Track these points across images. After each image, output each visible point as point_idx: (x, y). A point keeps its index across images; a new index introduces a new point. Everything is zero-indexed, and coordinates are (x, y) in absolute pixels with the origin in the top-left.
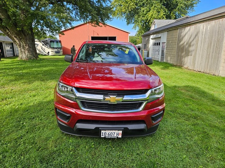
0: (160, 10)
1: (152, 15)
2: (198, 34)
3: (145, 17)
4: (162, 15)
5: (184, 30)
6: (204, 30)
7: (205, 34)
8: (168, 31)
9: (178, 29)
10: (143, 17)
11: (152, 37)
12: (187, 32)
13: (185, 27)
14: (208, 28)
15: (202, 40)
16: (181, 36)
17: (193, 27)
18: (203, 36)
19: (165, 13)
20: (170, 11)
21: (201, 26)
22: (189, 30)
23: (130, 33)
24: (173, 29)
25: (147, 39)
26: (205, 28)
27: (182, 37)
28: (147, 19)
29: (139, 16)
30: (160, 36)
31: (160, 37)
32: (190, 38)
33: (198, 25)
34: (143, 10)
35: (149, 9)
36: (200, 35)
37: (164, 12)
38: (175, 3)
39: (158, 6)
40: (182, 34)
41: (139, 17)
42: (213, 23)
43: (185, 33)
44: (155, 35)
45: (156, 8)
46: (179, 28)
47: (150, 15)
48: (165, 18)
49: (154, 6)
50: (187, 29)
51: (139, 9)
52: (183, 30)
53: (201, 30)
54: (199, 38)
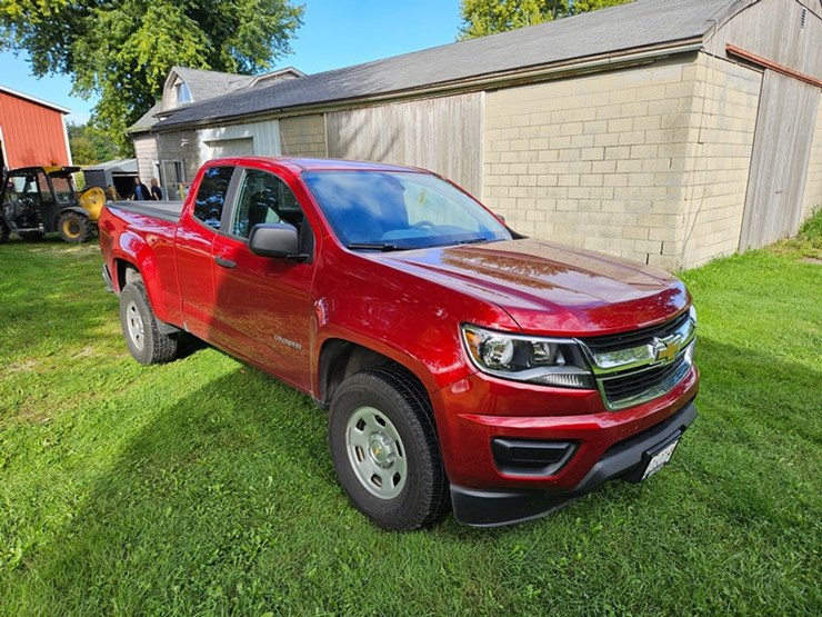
0: (181, 31)
1: (154, 47)
2: (401, 136)
3: (119, 50)
4: (191, 51)
5: (348, 121)
6: (419, 125)
7: (422, 138)
8: (280, 119)
9: (322, 114)
10: (110, 49)
11: (206, 134)
12: (358, 126)
13: (351, 110)
14: (431, 120)
15: (415, 154)
16: (339, 138)
17: (378, 114)
18: (418, 144)
19: (201, 47)
20: (218, 40)
21: (405, 110)
22: (367, 120)
23: (65, 113)
24: (302, 113)
25: (184, 142)
26: (419, 118)
27: (342, 142)
28: (134, 63)
29: (93, 45)
30: (246, 134)
31: (251, 139)
32: (374, 146)
33: (397, 107)
34: (107, 20)
35: (135, 20)
36: (407, 137)
37: (197, 40)
38: (229, 14)
39: (168, 12)
40: (342, 133)
41: (95, 49)
42: (442, 103)
43: (353, 130)
44: (223, 129)
45: (162, 20)
46: (328, 110)
47: (144, 46)
48: (205, 64)
49: (155, 12)
50: (359, 116)
51: (88, 14)
52: (344, 120)
53: (406, 124)
54: (404, 147)
